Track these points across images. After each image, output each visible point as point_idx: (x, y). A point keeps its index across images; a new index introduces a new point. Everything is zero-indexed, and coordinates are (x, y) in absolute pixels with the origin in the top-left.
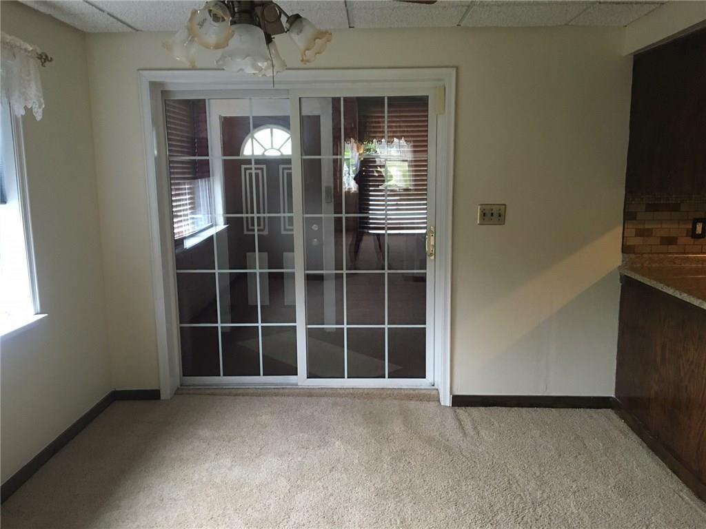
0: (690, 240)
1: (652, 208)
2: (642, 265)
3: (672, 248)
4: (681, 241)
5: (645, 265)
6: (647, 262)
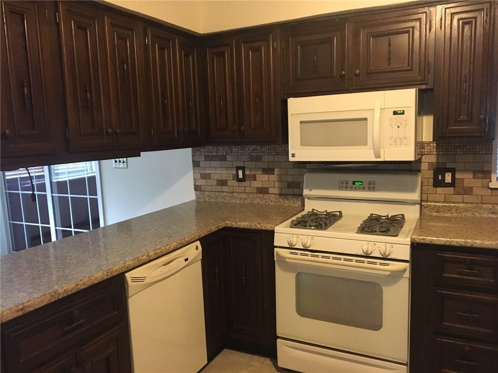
0: (235, 183)
1: (209, 158)
2: (205, 199)
3: (225, 188)
4: (230, 183)
5: (206, 200)
6: (208, 198)
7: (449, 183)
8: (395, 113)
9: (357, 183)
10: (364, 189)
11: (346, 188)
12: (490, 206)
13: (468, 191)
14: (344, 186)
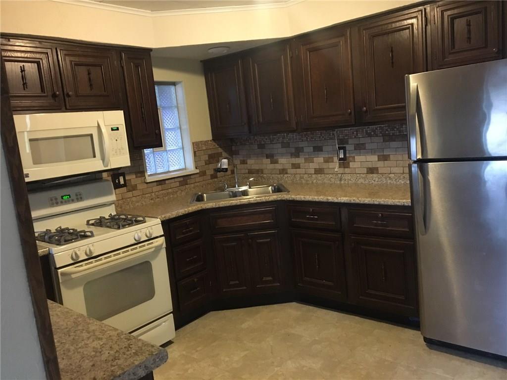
7: (122, 184)
8: (112, 130)
9: (64, 198)
10: (73, 201)
11: (57, 203)
12: (149, 195)
13: (134, 188)
14: (55, 202)
